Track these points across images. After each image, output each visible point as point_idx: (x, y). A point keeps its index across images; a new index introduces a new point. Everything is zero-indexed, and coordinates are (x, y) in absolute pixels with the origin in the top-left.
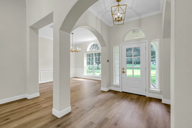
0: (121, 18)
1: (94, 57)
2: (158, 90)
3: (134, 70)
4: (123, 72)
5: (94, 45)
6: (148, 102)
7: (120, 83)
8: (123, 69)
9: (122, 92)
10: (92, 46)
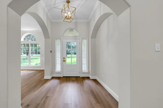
0: (71, 17)
1: (30, 48)
2: (87, 71)
3: (72, 58)
4: (64, 61)
5: (29, 35)
6: (84, 81)
7: (61, 70)
8: (64, 58)
9: (63, 77)
10: (27, 36)
